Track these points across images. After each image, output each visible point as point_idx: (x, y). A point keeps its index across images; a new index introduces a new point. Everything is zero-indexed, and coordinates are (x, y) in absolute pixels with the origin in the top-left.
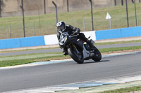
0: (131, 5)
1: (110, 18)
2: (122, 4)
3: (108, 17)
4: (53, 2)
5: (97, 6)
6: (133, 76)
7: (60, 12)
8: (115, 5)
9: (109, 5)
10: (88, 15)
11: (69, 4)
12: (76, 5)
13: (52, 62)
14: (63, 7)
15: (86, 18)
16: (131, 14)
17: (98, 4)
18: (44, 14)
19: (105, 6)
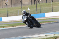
0: (38, 4)
1: (29, 10)
2: (35, 4)
3: (29, 9)
4: (6, 3)
5: (24, 5)
6: (39, 34)
7: (8, 7)
8: (32, 4)
9: (29, 4)
10: (20, 8)
11: (12, 4)
12: (15, 4)
13: (5, 28)
14: (9, 5)
15: (19, 10)
16: (38, 8)
17: (24, 4)
18: (2, 8)
19: (27, 5)
